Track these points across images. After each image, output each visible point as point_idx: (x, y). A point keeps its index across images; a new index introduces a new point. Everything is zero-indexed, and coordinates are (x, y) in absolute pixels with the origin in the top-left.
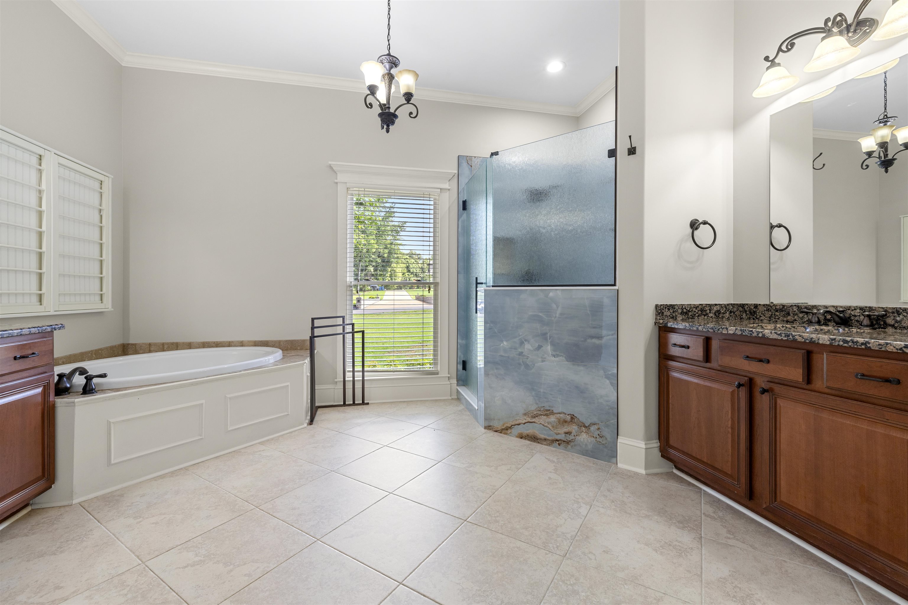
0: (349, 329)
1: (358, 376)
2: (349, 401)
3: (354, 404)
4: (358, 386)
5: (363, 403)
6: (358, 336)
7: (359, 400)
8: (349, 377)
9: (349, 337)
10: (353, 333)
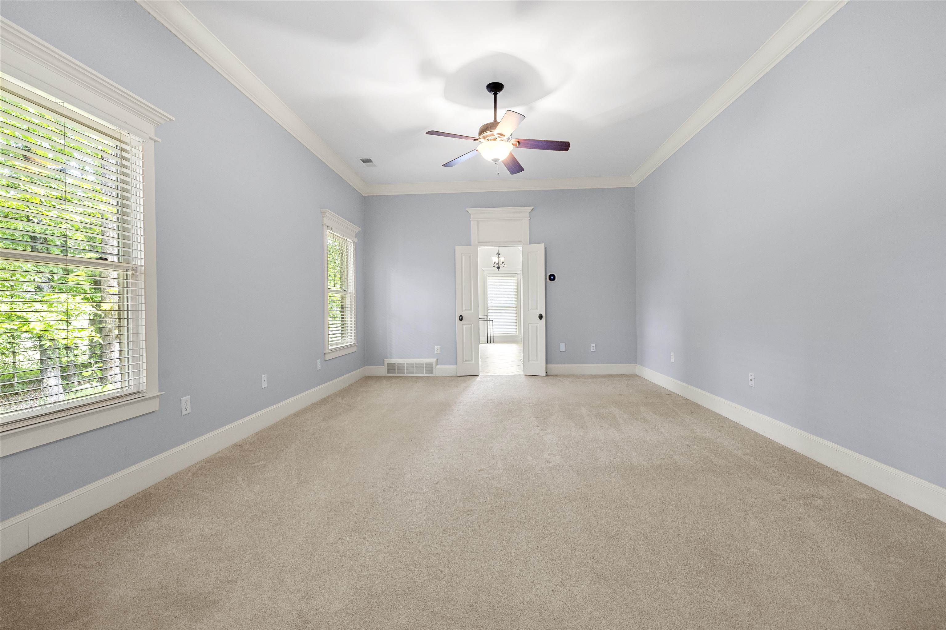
0: (488, 319)
1: (492, 335)
2: (489, 342)
3: (490, 343)
4: (492, 338)
5: (493, 343)
6: (491, 322)
7: (492, 342)
8: (489, 335)
9: (488, 322)
10: (490, 320)
